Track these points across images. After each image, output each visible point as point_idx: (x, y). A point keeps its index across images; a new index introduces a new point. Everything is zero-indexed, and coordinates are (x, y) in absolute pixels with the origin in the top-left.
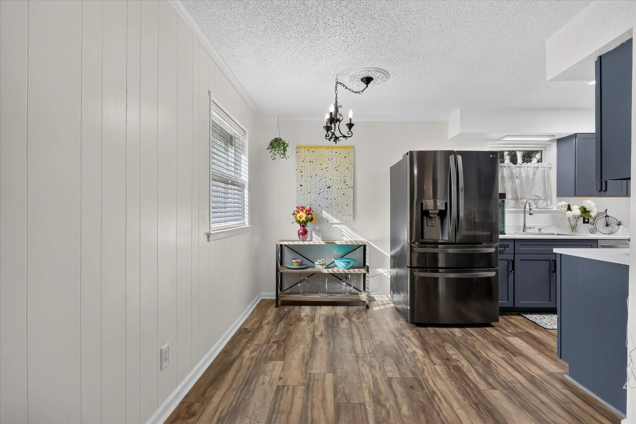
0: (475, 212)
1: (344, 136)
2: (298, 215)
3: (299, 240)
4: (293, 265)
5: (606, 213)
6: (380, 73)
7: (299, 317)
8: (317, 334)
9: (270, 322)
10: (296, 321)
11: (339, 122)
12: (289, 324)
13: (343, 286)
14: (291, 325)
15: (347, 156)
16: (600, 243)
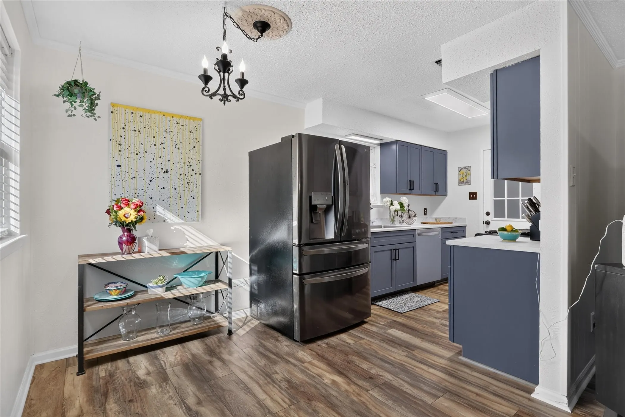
1: (235, 96)
2: (121, 213)
3: (120, 251)
4: (111, 295)
5: (409, 208)
6: (285, 22)
7: (137, 380)
8: (191, 401)
9: (84, 411)
10: (137, 391)
11: (228, 73)
12: (127, 400)
13: (193, 312)
14: (131, 401)
15: (194, 131)
16: (418, 232)
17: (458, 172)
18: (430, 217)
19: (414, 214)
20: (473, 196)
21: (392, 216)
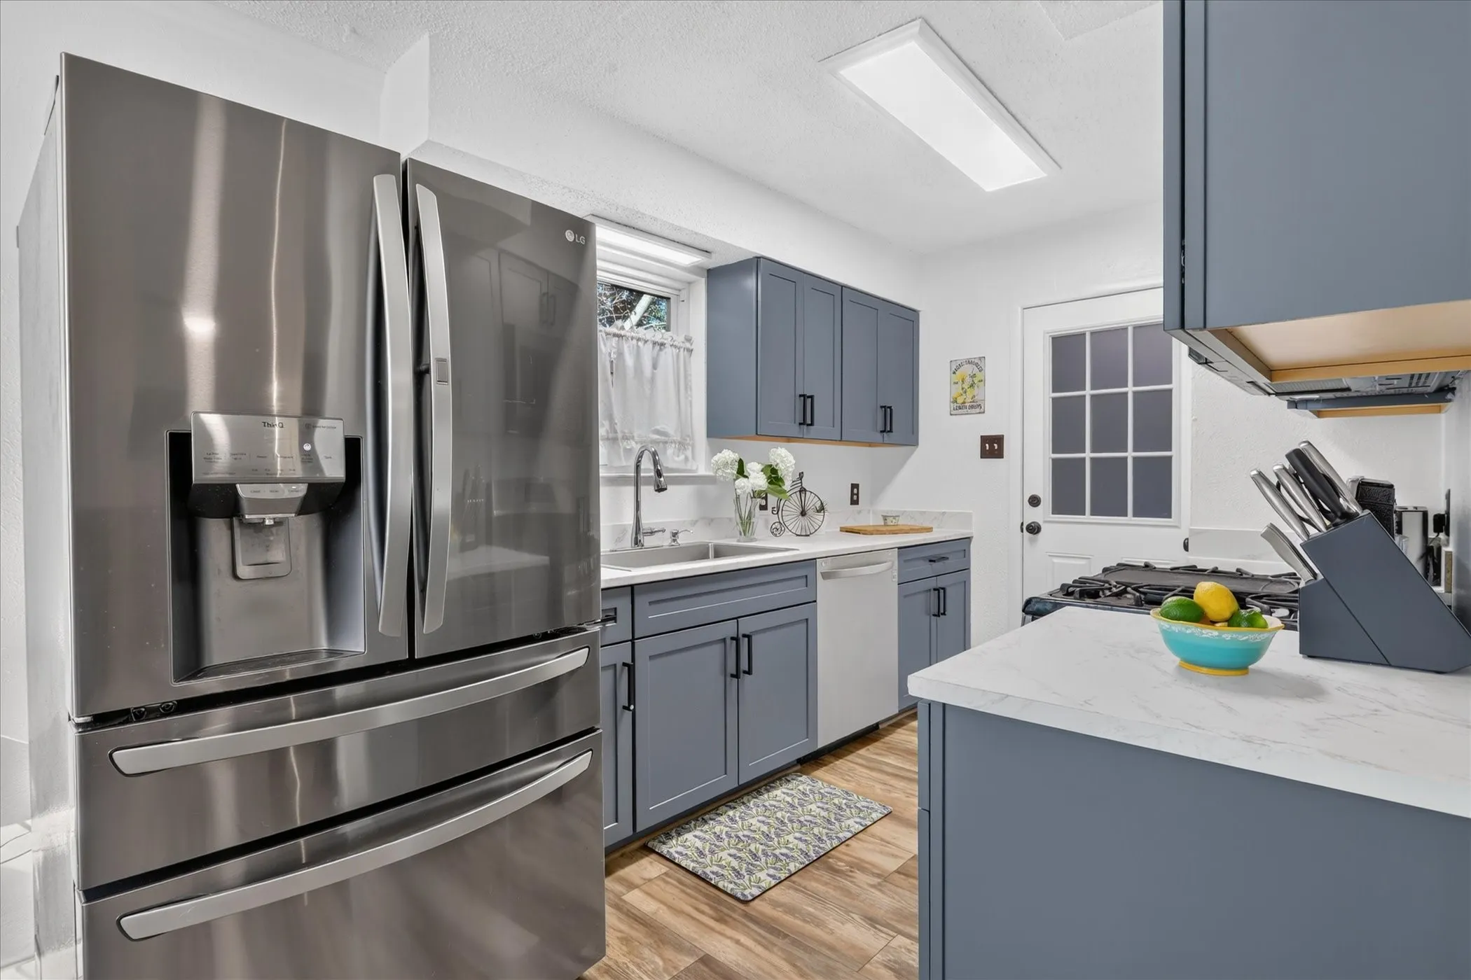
0: (489, 486)
5: (801, 483)
16: (822, 567)
17: (948, 372)
18: (869, 511)
19: (818, 505)
20: (992, 447)
21: (743, 513)
